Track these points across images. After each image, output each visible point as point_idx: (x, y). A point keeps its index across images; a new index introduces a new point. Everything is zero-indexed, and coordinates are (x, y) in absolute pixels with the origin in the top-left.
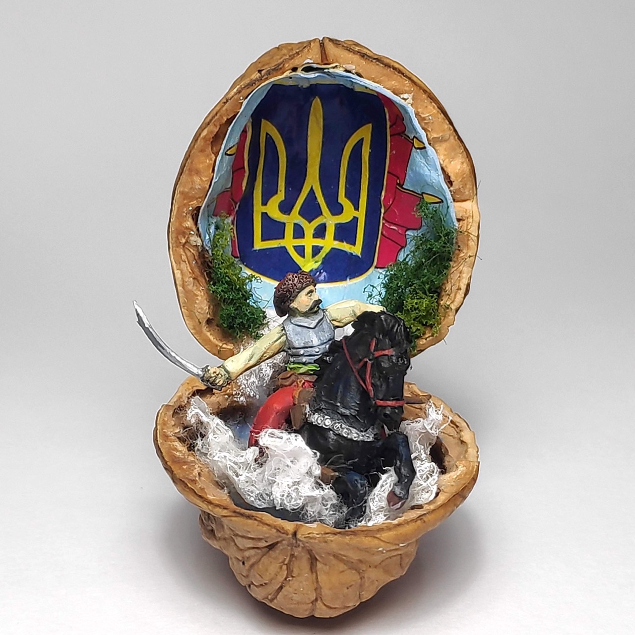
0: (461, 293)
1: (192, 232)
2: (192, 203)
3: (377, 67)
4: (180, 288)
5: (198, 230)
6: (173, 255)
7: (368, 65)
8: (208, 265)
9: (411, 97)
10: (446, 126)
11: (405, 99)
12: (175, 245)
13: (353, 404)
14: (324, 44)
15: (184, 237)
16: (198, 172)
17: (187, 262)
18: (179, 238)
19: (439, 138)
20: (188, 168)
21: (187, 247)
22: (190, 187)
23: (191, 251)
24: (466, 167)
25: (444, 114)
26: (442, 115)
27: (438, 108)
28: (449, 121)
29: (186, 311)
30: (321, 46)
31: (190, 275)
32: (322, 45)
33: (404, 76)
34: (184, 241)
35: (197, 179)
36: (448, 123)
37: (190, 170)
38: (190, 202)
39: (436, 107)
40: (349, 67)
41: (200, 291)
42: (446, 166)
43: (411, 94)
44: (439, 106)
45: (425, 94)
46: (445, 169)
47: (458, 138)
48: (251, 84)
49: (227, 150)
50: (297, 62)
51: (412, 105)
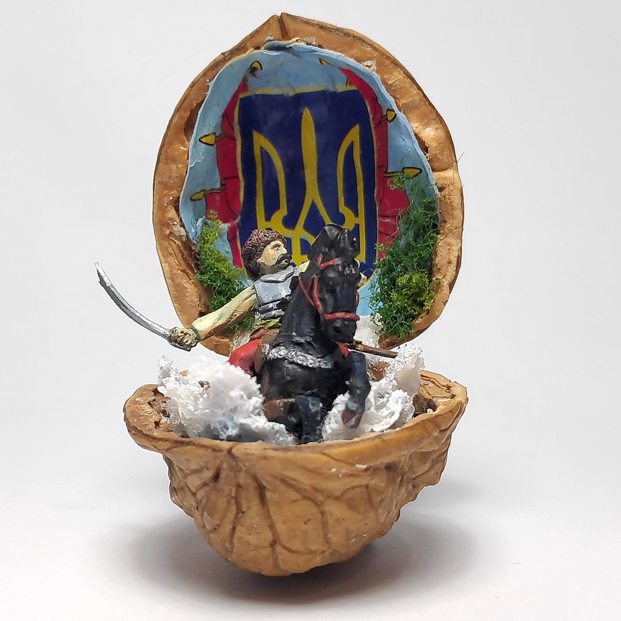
0: (452, 266)
1: (175, 223)
2: (172, 193)
3: (337, 36)
4: (170, 281)
5: (181, 220)
6: (160, 248)
7: (328, 36)
8: (195, 257)
9: (375, 64)
10: (415, 91)
11: (369, 67)
12: (160, 238)
13: (308, 330)
14: (282, 20)
15: (169, 229)
16: (174, 160)
17: (174, 255)
18: (164, 230)
19: (409, 104)
20: (164, 157)
21: (171, 238)
22: (168, 176)
23: (175, 243)
24: (441, 133)
25: (410, 79)
26: (409, 79)
27: (404, 73)
28: (417, 87)
29: (179, 306)
30: (279, 22)
31: (178, 268)
32: (280, 20)
33: (365, 43)
34: (168, 232)
35: (173, 167)
36: (416, 88)
37: (167, 159)
38: (170, 192)
39: (402, 73)
40: (309, 40)
41: (190, 284)
42: (419, 132)
43: (374, 60)
44: (405, 72)
45: (388, 60)
46: (419, 135)
47: (429, 103)
48: (215, 66)
49: (202, 138)
50: (258, 40)
51: (377, 72)
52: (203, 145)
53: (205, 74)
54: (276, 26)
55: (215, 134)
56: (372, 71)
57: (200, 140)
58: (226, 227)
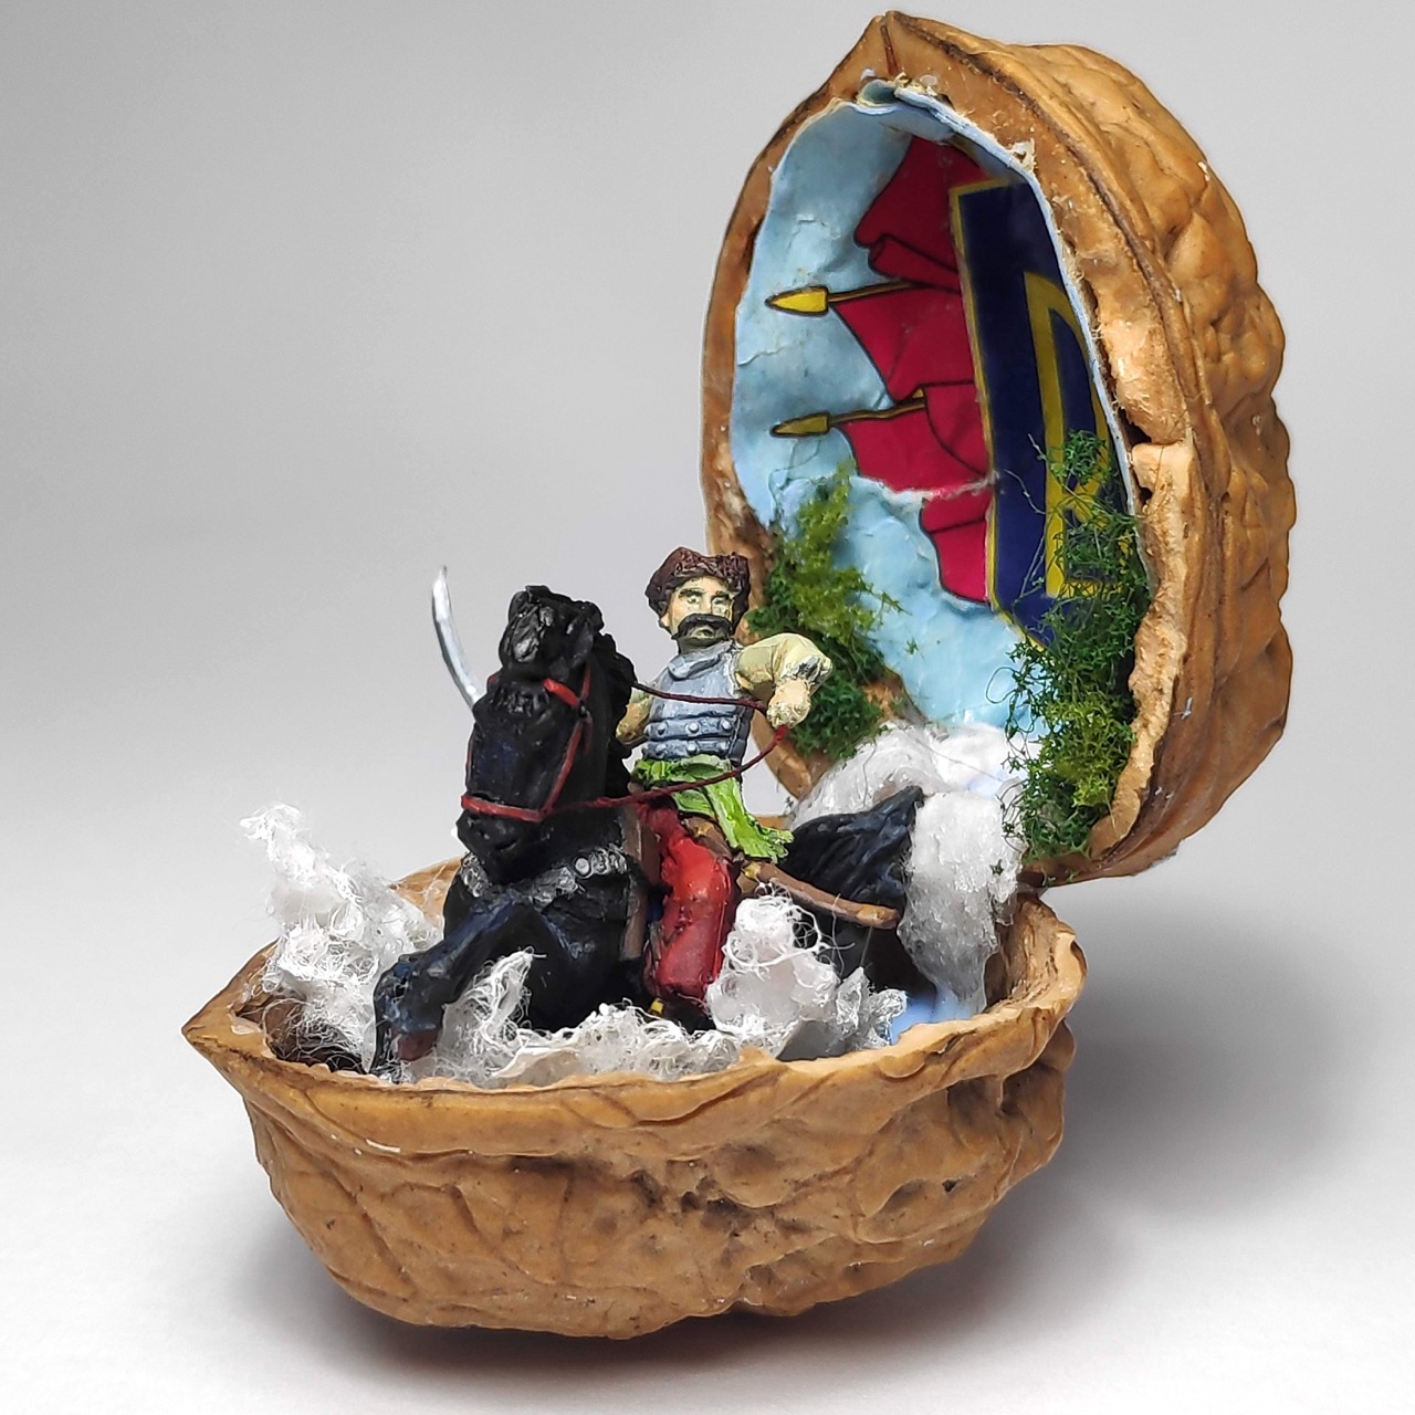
0: (1162, 701)
1: (728, 484)
2: (725, 416)
3: (970, 74)
9: (1032, 150)
10: (1108, 229)
11: (1021, 157)
14: (887, 29)
15: (718, 496)
18: (714, 497)
19: (1092, 260)
21: (721, 517)
23: (728, 528)
25: (1101, 195)
26: (1098, 197)
30: (883, 32)
33: (1019, 96)
34: (715, 503)
38: (722, 415)
39: (1085, 177)
40: (928, 81)
43: (1030, 141)
44: (1090, 176)
45: (1061, 141)
47: (1138, 264)
49: (775, 298)
50: (849, 77)
51: (1036, 171)
52: (780, 314)
53: (764, 155)
54: (878, 43)
55: (824, 288)
56: (1026, 169)
57: (770, 303)
58: (913, 498)
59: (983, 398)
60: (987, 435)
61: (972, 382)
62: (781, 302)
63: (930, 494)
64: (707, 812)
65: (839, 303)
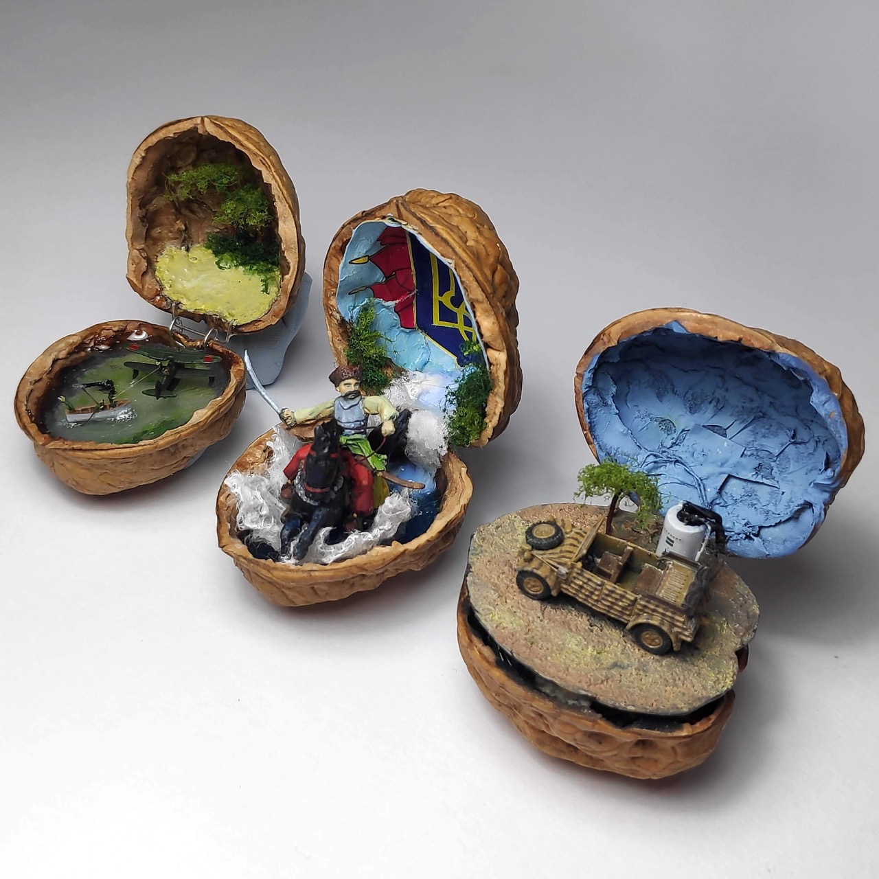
1: (334, 309)
7: (426, 230)
9: (453, 263)
10: (480, 292)
11: (450, 264)
15: (331, 311)
17: (334, 328)
21: (332, 318)
26: (476, 282)
30: (397, 206)
31: (336, 337)
33: (449, 246)
39: (472, 276)
41: (343, 350)
43: (453, 260)
45: (464, 263)
48: (355, 220)
49: (352, 261)
50: (383, 213)
51: (455, 269)
52: (354, 265)
53: (349, 224)
55: (368, 256)
56: (452, 266)
57: (350, 263)
58: (391, 303)
59: (414, 273)
60: (415, 282)
61: (410, 268)
62: (354, 262)
63: (397, 301)
64: (361, 454)
65: (371, 259)
